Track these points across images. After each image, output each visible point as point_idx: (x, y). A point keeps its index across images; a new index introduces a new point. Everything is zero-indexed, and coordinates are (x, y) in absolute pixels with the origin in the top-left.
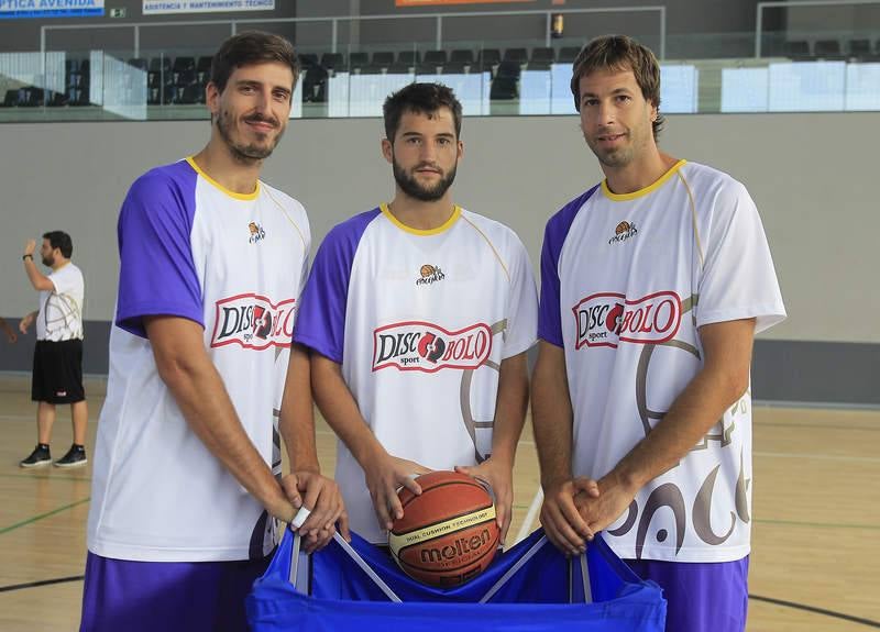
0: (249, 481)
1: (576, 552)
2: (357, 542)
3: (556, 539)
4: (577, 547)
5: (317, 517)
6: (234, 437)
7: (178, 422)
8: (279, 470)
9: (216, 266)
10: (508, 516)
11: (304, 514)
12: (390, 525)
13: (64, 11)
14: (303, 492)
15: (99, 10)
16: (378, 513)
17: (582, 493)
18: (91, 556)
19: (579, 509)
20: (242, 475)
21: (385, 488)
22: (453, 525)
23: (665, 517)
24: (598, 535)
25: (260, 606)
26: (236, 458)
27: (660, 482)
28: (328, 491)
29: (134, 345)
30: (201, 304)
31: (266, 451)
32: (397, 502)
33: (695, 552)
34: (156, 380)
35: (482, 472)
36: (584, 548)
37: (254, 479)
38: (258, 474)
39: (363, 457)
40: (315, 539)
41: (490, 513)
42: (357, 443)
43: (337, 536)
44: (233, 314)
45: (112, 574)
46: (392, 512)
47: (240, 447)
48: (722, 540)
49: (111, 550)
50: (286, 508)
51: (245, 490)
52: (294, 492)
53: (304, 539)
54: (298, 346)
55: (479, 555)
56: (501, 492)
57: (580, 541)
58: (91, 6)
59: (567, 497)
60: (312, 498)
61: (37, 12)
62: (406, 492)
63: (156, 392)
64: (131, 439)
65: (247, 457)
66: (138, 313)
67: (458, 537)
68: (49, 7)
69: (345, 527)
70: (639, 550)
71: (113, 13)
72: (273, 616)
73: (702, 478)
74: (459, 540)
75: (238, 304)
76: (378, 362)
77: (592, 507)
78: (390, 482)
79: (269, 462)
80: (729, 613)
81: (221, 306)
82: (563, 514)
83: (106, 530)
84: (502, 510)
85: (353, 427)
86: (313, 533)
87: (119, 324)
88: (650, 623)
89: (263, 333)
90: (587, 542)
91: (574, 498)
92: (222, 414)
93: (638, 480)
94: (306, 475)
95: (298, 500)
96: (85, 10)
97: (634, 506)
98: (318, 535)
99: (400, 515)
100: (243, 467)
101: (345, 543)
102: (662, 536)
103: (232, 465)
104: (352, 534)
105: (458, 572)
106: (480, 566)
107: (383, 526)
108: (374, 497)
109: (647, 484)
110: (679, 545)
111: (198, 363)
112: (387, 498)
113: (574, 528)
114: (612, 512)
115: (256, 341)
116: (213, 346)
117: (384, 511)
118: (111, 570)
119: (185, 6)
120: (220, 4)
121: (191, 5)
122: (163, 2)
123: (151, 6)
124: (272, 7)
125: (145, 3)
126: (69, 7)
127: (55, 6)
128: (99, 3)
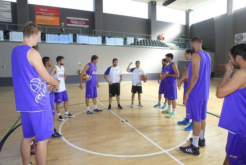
120: (0, 20)
124: (11, 21)
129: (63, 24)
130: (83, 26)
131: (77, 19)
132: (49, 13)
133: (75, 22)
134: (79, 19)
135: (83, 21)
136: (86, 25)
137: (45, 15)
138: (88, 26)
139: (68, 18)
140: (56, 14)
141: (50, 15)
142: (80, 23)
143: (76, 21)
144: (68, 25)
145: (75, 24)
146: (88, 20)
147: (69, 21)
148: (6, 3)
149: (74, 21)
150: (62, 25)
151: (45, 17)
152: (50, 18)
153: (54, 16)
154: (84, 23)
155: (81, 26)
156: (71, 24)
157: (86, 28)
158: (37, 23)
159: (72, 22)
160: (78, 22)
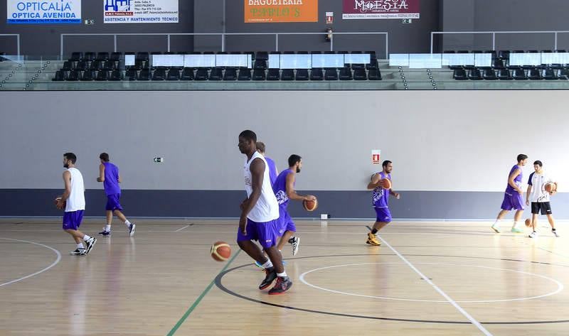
13: (58, 20)
15: (78, 20)
58: (73, 18)
61: (42, 20)
68: (48, 18)
71: (86, 22)
96: (70, 20)
119: (128, 20)
120: (148, 19)
121: (132, 19)
122: (115, 17)
123: (108, 19)
124: (177, 22)
125: (105, 17)
126: (60, 18)
127: (52, 18)
128: (78, 16)
129: (329, 14)
130: (396, 16)
136: (410, 10)
138: (416, 16)
142: (387, 7)
144: (346, 16)
145: (369, 12)
147: (349, 5)
150: (325, 18)
152: (289, 1)
155: (392, 16)
156: (358, 11)
157: (410, 21)
158: (249, 19)
159: (359, 5)
160: (383, 4)
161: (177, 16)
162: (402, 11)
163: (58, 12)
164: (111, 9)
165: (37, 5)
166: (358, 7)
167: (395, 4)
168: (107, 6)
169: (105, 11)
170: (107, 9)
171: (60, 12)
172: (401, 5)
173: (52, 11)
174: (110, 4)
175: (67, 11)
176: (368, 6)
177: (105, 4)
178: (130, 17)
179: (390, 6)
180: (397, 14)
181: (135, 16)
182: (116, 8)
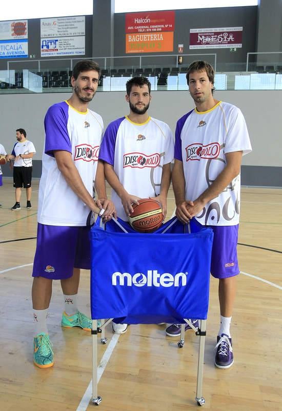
0: (86, 201)
1: (186, 223)
2: (119, 220)
3: (181, 219)
4: (187, 221)
5: (107, 212)
6: (82, 188)
7: (64, 184)
8: (95, 199)
9: (75, 134)
10: (166, 212)
11: (103, 211)
12: (130, 215)
13: (15, 56)
14: (103, 205)
15: (26, 56)
16: (126, 212)
17: (188, 205)
18: (39, 224)
19: (187, 210)
20: (84, 199)
21: (128, 204)
22: (149, 214)
23: (214, 212)
24: (194, 218)
25: (93, 234)
26: (82, 194)
27: (212, 201)
28: (110, 204)
29: (50, 160)
30: (71, 146)
31: (91, 193)
32: (132, 208)
33: (223, 223)
34: (57, 170)
35: (157, 199)
36: (189, 222)
37: (88, 201)
38: (89, 200)
39: (121, 195)
40: (107, 219)
41: (160, 211)
42: (118, 190)
43: (113, 218)
44: (80, 150)
45: (46, 229)
46: (130, 211)
47: (83, 191)
48: (231, 219)
49: (45, 222)
50: (97, 210)
51: (85, 205)
52: (100, 204)
53: (103, 219)
54: (101, 160)
55: (156, 224)
56: (163, 204)
57: (188, 219)
58: (24, 54)
59: (184, 206)
60: (105, 206)
61: (6, 57)
62: (134, 205)
63: (57, 174)
64: (50, 189)
65: (86, 194)
66: (51, 149)
67: (150, 218)
68: (9, 55)
69: (116, 216)
70: (206, 223)
71: (31, 56)
72: (97, 237)
73: (225, 200)
74: (151, 219)
75: (82, 147)
76: (125, 165)
77: (191, 209)
78: (129, 202)
79: (92, 196)
80: (232, 241)
81: (77, 148)
82: (182, 211)
83: (44, 216)
84: (164, 210)
85: (117, 186)
86: (106, 217)
87: (45, 153)
88: (209, 239)
89: (89, 156)
90: (190, 220)
91: (186, 207)
92: (78, 181)
93: (206, 200)
94: (103, 200)
95: (101, 207)
96: (22, 56)
97: (204, 209)
98: (108, 217)
99: (133, 211)
100: (84, 197)
101: (115, 220)
102: (213, 218)
103: (81, 197)
104: (118, 218)
105: (150, 229)
106: (157, 227)
107: (127, 215)
108: (124, 207)
109: (209, 202)
110: (218, 221)
111: (70, 165)
112: (128, 207)
113: (186, 216)
114: (198, 211)
115: (87, 159)
116: (75, 160)
117: (127, 211)
118: (45, 228)
119: (55, 54)
120: (67, 53)
121: (57, 53)
122: (48, 52)
123: (44, 54)
124: (84, 54)
125: (42, 53)
126: (16, 55)
127: (12, 55)
128: (26, 53)
129: (181, 46)
131: (214, 30)
132: (153, 27)
133: (208, 39)
134: (218, 30)
135: (229, 33)
136: (236, 42)
137: (146, 32)
138: (240, 46)
139: (193, 31)
140: (166, 26)
141: (155, 30)
142: (220, 40)
143: (210, 36)
144: (192, 47)
145: (207, 43)
146: (240, 29)
147: (194, 39)
148: (77, 19)
149: (205, 36)
150: (178, 49)
151: (145, 36)
152: (154, 37)
153: (164, 30)
154: (231, 38)
155: (223, 46)
156: (200, 43)
157: (235, 50)
158: (129, 51)
159: (201, 39)
160: (217, 38)
161: (84, 50)
162: (230, 42)
163: (14, 51)
164: (45, 48)
165: (3, 47)
166: (200, 40)
167: (225, 38)
168: (43, 46)
169: (41, 49)
170: (42, 48)
171: (16, 51)
172: (229, 39)
173: (12, 50)
174: (44, 44)
175: (20, 50)
176: (207, 40)
177: (42, 44)
178: (56, 52)
179: (222, 39)
180: (226, 45)
181: (59, 51)
182: (48, 47)
